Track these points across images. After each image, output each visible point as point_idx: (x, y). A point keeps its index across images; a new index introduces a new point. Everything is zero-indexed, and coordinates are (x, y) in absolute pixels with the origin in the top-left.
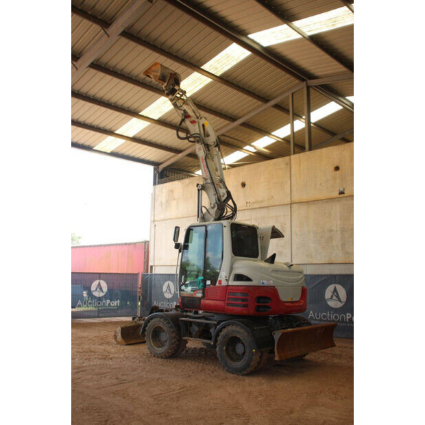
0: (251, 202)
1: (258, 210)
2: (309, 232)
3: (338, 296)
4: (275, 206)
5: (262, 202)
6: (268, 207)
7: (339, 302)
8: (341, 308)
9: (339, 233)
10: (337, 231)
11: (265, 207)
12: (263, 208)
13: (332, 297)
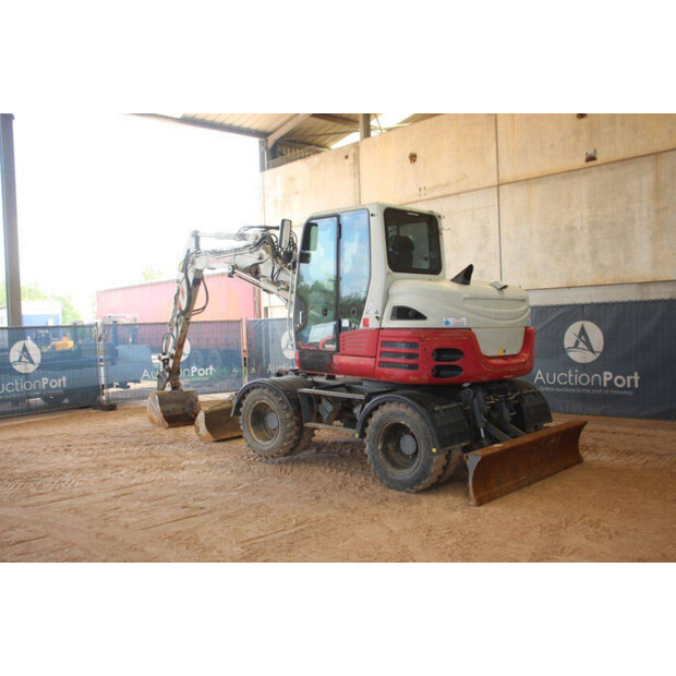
1: (441, 200)
2: (531, 235)
3: (588, 343)
4: (470, 191)
5: (447, 185)
6: (458, 193)
7: (590, 353)
8: (592, 362)
9: (586, 231)
10: (582, 228)
11: (453, 194)
12: (449, 196)
13: (577, 343)
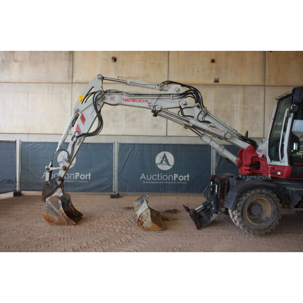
0: (123, 77)
